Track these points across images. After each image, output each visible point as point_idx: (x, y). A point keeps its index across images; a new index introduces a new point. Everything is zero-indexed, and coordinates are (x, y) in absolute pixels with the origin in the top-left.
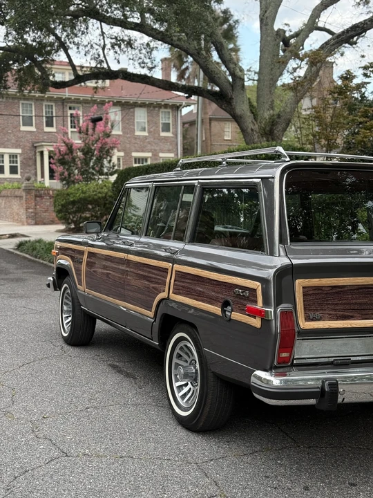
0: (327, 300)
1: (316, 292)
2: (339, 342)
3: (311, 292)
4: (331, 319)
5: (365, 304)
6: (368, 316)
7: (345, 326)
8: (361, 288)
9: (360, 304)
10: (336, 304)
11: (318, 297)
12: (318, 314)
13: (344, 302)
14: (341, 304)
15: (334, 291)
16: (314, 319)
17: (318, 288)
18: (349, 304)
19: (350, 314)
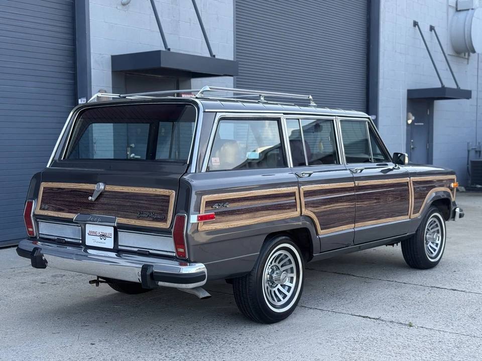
0: (54, 197)
1: (50, 191)
2: (60, 227)
3: (47, 191)
4: (53, 210)
5: (73, 202)
6: (71, 211)
7: (55, 215)
8: (73, 191)
9: (70, 202)
10: (58, 200)
11: (51, 194)
12: (47, 207)
13: (62, 199)
14: (60, 201)
15: (58, 191)
16: (44, 209)
17: (51, 189)
18: (64, 201)
19: (63, 208)
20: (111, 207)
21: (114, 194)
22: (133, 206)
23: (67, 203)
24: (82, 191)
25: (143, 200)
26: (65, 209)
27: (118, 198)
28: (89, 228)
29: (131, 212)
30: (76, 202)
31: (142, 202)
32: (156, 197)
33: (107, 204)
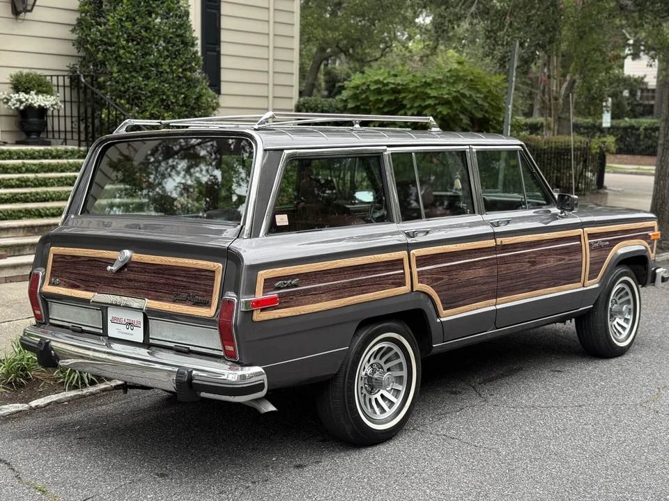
0: (66, 269)
1: (62, 259)
2: (75, 309)
3: (58, 260)
4: (65, 286)
5: (90, 276)
6: (89, 288)
8: (90, 260)
9: (87, 275)
10: (72, 273)
11: (62, 264)
13: (76, 271)
14: (74, 273)
15: (72, 260)
16: (54, 285)
17: (63, 256)
18: (79, 274)
19: (78, 284)
20: (139, 284)
21: (143, 266)
22: (167, 284)
23: (84, 278)
24: (103, 260)
25: (180, 276)
26: (81, 285)
27: (149, 273)
28: (112, 313)
29: (165, 293)
30: (94, 277)
31: (179, 278)
32: (197, 273)
33: (135, 280)
